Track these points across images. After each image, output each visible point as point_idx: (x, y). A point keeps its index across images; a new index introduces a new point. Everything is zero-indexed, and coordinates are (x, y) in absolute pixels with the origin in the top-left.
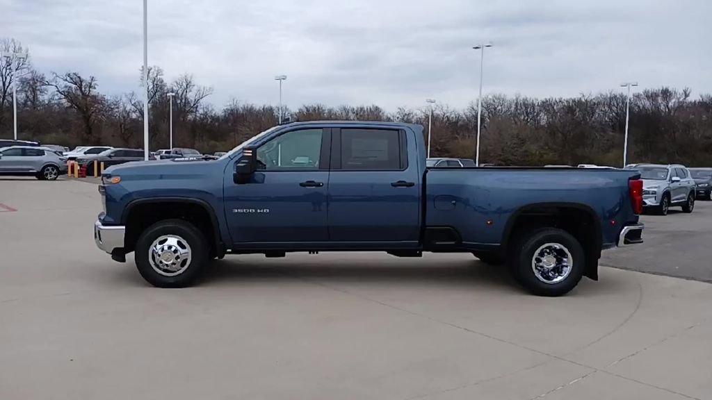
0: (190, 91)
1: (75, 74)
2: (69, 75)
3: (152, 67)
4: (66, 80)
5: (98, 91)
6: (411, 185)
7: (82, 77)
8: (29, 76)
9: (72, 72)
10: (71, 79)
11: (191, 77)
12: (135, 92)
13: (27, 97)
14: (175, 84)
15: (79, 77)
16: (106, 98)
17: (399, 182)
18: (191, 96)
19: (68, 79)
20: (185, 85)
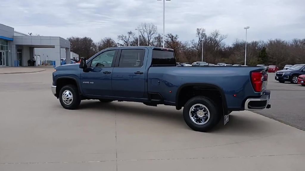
0: (217, 37)
1: (170, 34)
2: (168, 35)
3: (201, 28)
4: (167, 37)
5: (179, 40)
6: (142, 73)
7: (173, 35)
8: (157, 36)
9: (169, 34)
10: (169, 36)
11: (218, 32)
12: (194, 39)
13: (158, 44)
14: (211, 35)
15: (172, 35)
16: (182, 42)
17: (137, 72)
18: (218, 39)
19: (168, 36)
20: (215, 35)
